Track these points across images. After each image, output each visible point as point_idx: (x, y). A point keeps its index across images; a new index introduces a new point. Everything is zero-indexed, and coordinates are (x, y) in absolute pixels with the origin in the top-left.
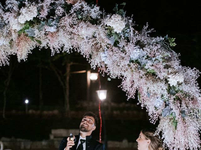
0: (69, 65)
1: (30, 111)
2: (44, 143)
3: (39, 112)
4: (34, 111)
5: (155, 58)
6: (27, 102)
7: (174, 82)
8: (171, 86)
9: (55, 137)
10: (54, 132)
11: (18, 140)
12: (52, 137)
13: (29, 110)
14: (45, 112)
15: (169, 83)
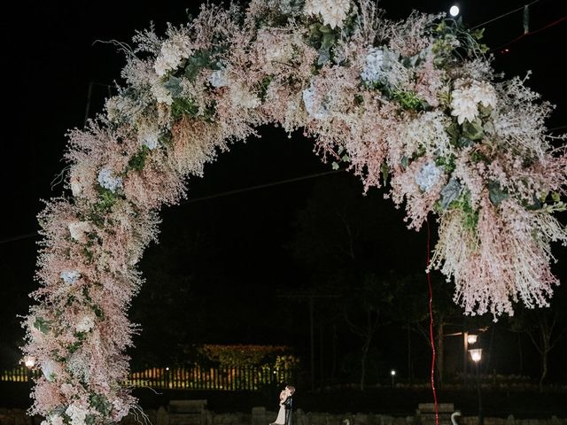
0: (441, 326)
1: (398, 385)
2: (409, 419)
3: (408, 385)
4: (402, 385)
5: (416, 58)
6: (393, 373)
7: (468, 107)
8: (460, 123)
9: (422, 413)
10: (421, 406)
11: (377, 416)
12: (418, 412)
13: (396, 383)
14: (416, 386)
15: (453, 113)
